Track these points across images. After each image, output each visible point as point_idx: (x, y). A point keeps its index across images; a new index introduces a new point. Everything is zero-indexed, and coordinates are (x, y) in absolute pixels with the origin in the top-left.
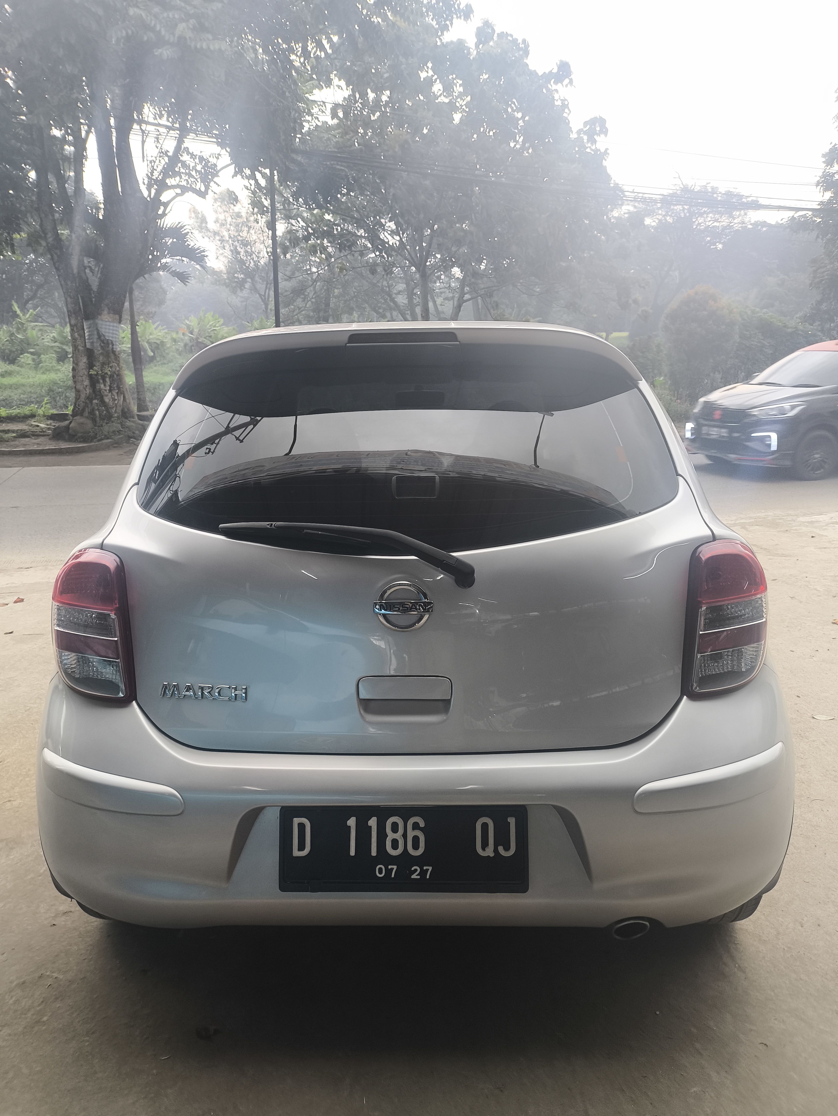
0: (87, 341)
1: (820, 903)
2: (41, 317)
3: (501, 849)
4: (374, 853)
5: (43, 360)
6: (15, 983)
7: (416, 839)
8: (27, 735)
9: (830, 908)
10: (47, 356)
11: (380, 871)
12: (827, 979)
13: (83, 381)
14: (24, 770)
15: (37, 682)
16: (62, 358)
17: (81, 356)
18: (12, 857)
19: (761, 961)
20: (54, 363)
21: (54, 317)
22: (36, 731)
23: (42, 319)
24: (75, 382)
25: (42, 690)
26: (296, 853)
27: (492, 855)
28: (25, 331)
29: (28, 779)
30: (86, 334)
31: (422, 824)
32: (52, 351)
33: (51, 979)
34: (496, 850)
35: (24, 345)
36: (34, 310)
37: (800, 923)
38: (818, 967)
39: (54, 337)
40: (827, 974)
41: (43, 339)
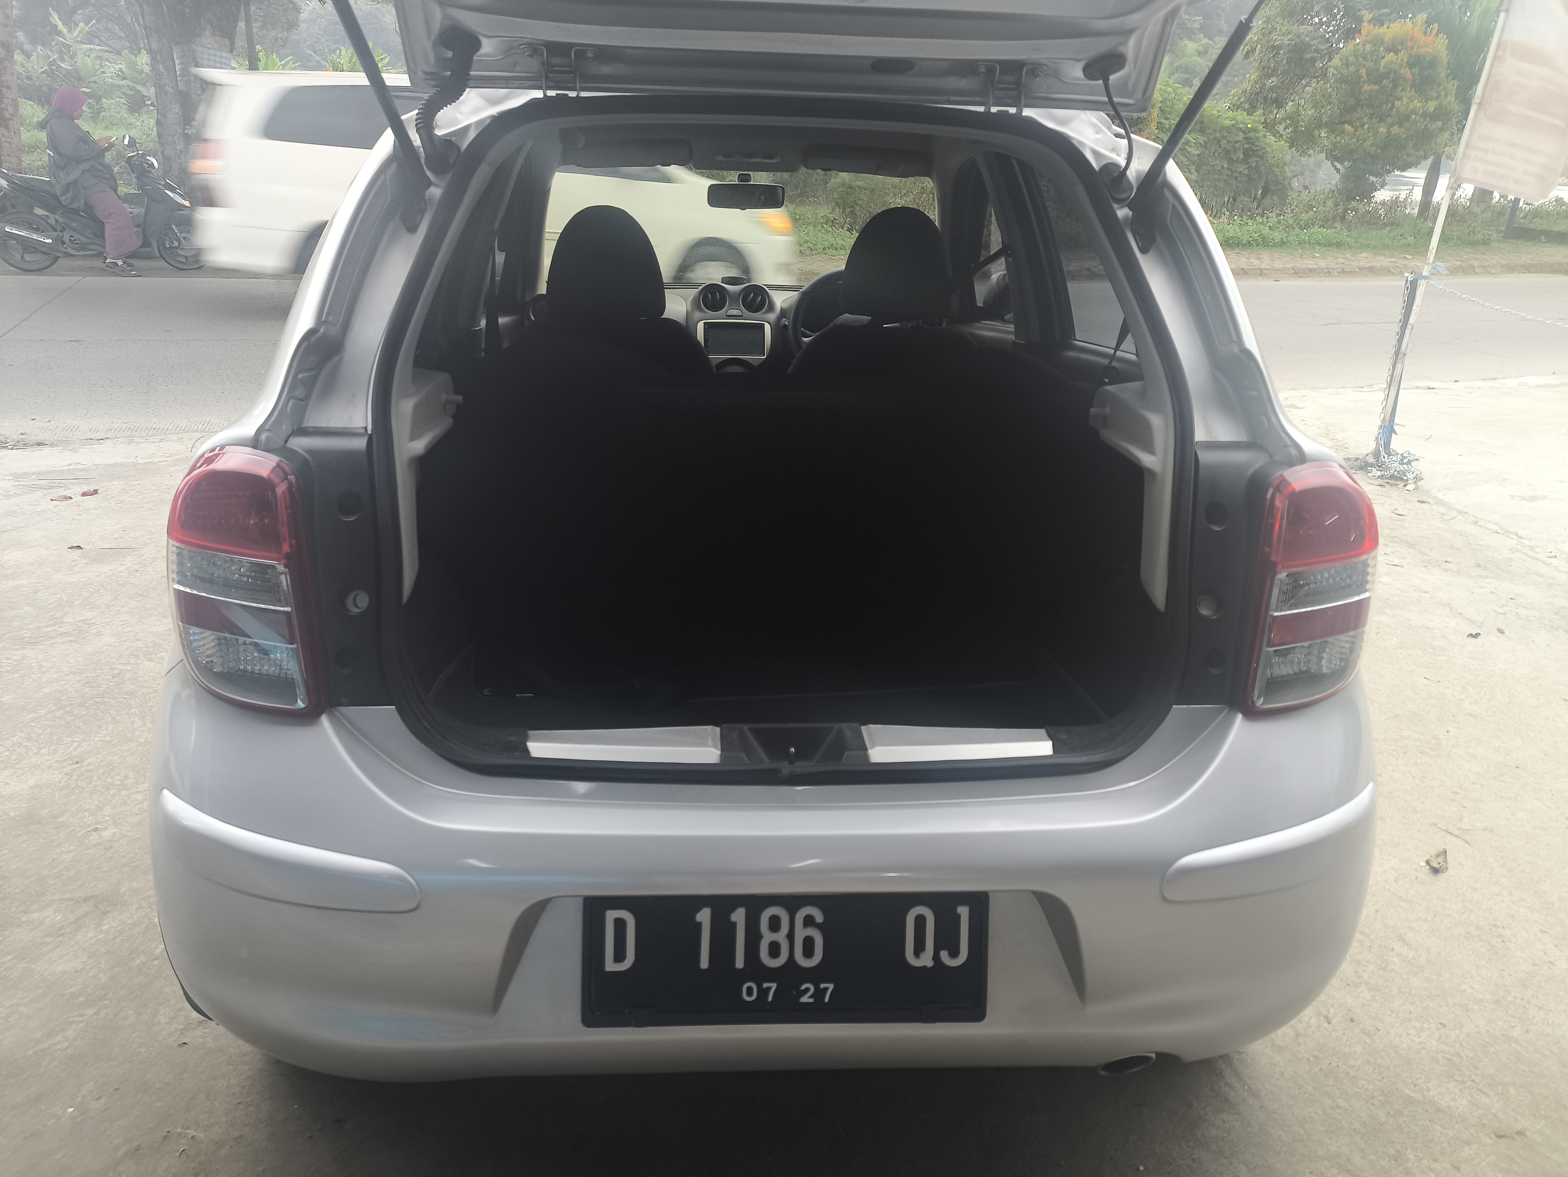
0: (179, 79)
1: (1348, 985)
2: (98, 37)
3: (944, 955)
4: (740, 963)
5: (106, 106)
6: (123, 1150)
7: (809, 943)
8: (118, 718)
9: (1363, 992)
10: (113, 101)
11: (749, 992)
12: (1374, 1105)
13: (175, 142)
14: (118, 777)
15: (129, 629)
16: (136, 105)
17: (171, 103)
18: (105, 927)
19: (1278, 1079)
20: (124, 113)
21: (120, 38)
22: (133, 710)
23: (100, 40)
24: (162, 144)
25: (138, 642)
26: (610, 966)
27: (930, 964)
28: (73, 57)
29: (124, 792)
30: (178, 67)
31: (819, 918)
32: (118, 92)
33: (183, 1141)
34: (936, 957)
35: (73, 80)
36: (87, 25)
37: (1326, 1017)
38: (1360, 1086)
39: (120, 70)
40: (1373, 1097)
41: (103, 72)
